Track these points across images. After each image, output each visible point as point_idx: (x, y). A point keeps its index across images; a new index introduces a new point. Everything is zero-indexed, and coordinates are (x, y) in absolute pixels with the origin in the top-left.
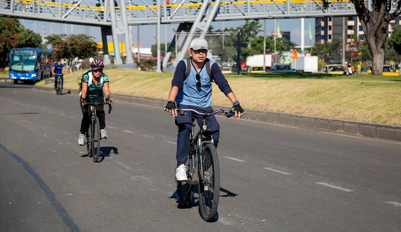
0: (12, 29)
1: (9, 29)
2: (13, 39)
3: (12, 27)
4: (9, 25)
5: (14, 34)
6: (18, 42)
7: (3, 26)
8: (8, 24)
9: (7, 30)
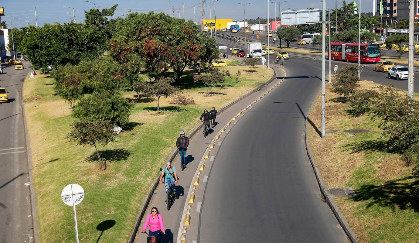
0: (192, 38)
1: (188, 38)
2: (193, 50)
3: (192, 36)
4: (188, 34)
5: (194, 44)
6: (199, 54)
7: (181, 35)
8: (187, 32)
9: (186, 39)
